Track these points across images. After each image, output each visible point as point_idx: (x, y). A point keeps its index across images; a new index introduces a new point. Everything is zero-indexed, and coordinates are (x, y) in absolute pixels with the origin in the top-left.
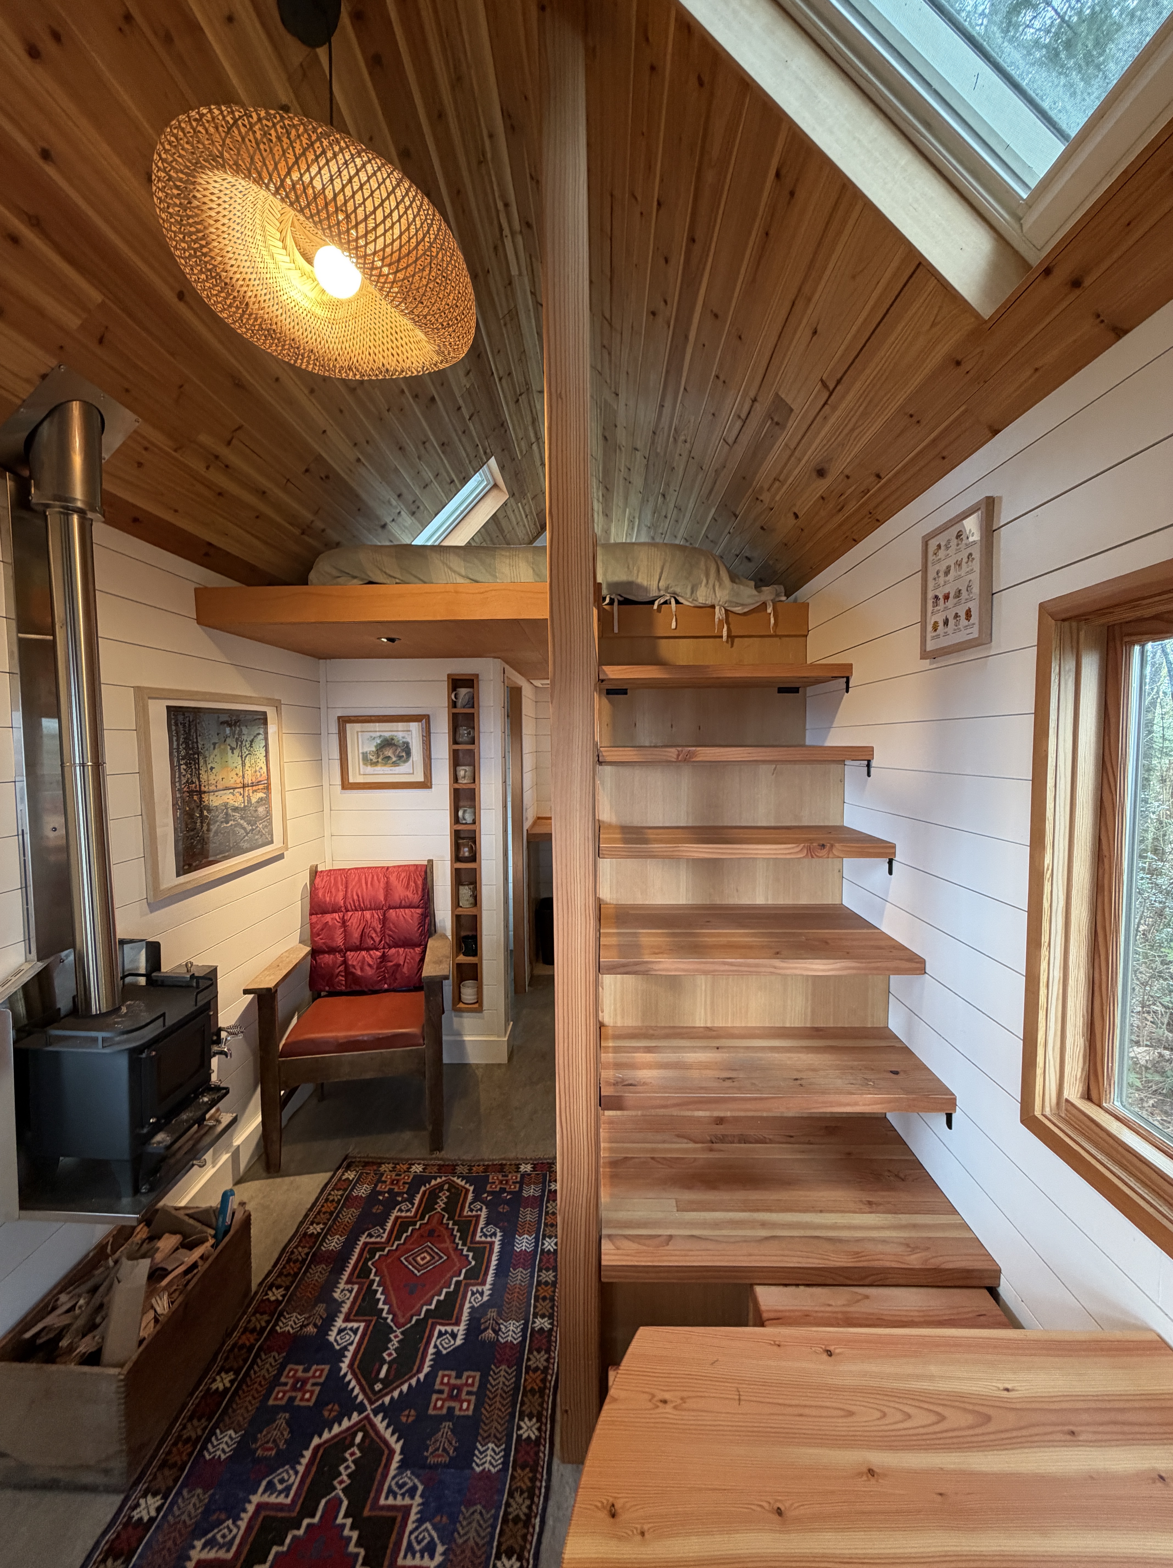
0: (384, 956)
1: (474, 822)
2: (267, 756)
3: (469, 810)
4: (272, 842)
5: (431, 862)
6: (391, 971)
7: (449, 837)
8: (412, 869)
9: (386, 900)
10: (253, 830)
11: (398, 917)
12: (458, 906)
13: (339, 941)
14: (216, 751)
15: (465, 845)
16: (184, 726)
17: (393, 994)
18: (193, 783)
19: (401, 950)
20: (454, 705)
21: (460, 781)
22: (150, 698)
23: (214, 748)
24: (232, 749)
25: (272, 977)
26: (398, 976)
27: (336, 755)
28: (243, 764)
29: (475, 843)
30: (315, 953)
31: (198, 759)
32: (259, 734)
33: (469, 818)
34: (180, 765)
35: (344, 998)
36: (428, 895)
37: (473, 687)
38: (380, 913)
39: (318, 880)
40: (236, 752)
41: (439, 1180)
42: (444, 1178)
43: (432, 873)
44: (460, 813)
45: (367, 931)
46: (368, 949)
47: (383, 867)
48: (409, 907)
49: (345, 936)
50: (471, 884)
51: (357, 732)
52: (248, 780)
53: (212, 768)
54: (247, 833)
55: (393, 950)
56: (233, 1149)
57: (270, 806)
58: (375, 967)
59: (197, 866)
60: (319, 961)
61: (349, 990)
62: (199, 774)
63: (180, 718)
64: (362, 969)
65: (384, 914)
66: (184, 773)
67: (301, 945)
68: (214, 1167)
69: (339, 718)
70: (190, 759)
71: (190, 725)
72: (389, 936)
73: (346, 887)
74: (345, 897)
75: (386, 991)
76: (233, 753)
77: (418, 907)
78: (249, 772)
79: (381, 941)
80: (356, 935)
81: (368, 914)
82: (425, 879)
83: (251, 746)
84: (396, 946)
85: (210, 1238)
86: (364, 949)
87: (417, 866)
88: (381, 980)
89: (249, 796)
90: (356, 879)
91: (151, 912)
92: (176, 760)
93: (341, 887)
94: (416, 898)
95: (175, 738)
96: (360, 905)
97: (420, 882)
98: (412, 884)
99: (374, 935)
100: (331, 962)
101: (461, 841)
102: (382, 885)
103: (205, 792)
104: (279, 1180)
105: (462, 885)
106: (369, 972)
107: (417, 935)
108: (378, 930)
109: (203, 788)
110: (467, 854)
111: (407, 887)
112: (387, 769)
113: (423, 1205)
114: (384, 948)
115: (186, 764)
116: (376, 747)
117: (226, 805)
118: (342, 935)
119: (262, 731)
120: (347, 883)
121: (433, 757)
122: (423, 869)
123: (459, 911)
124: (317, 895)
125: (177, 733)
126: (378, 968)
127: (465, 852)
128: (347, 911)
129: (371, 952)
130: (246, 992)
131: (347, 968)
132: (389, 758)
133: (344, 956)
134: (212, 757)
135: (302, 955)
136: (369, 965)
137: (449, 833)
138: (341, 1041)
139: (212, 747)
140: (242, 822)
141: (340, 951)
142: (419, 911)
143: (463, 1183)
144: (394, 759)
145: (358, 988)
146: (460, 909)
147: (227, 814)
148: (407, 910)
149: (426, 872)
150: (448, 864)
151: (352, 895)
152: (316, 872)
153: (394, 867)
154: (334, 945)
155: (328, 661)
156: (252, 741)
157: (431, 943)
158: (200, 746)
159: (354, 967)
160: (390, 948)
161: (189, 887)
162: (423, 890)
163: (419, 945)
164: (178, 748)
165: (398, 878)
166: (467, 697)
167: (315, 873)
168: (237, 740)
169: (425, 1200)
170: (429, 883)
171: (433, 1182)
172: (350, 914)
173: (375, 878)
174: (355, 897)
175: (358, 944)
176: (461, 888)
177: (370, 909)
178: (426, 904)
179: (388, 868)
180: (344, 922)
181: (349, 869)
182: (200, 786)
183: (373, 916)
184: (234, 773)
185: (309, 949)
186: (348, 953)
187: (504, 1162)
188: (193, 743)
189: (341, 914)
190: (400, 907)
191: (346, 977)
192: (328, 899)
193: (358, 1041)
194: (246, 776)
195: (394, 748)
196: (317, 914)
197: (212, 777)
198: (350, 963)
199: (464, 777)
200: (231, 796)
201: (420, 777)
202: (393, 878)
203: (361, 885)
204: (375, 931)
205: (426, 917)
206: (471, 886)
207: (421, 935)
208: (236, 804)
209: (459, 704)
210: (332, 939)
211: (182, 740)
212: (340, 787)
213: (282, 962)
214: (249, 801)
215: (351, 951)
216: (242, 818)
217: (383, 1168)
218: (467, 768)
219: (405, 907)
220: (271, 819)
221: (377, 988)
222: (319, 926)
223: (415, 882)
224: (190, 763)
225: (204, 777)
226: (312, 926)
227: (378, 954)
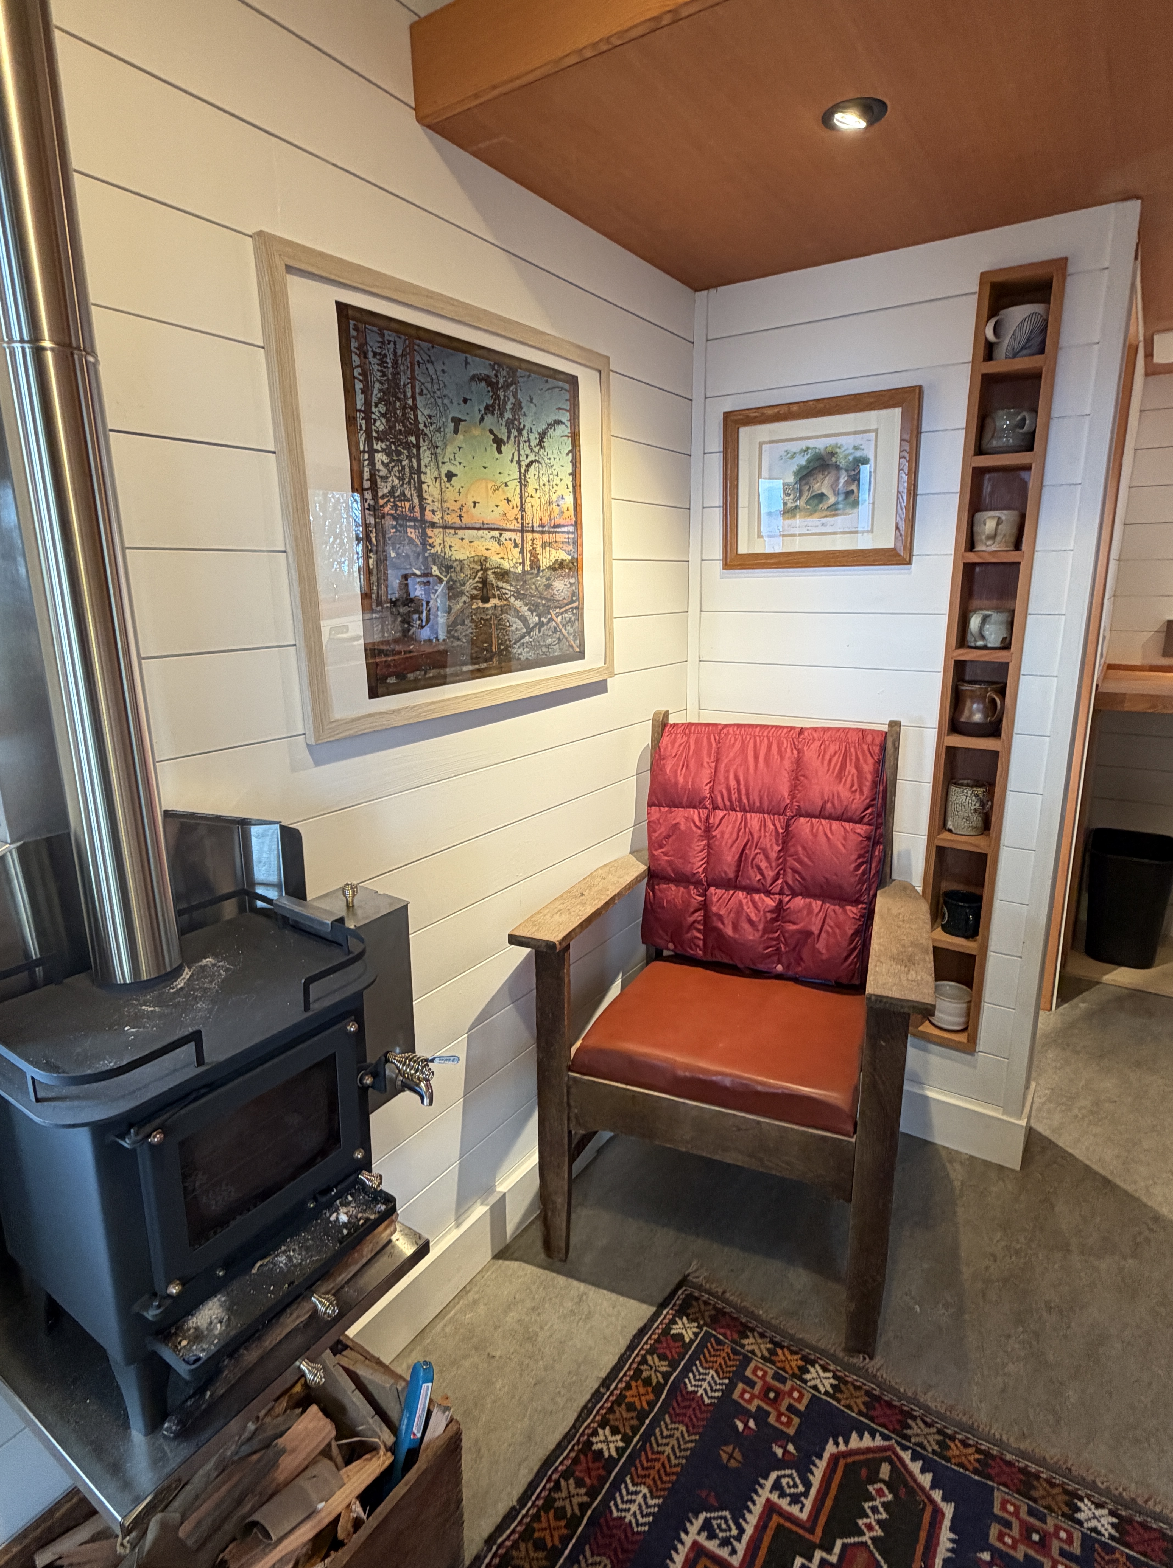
0: (779, 909)
1: (1006, 645)
2: (575, 474)
3: (995, 616)
4: (581, 655)
5: (895, 725)
6: (792, 942)
7: (940, 676)
8: (854, 738)
9: (793, 796)
10: (541, 624)
11: (815, 836)
12: (944, 827)
13: (697, 864)
14: (460, 437)
15: (974, 698)
16: (382, 363)
17: (792, 986)
18: (403, 497)
19: (816, 904)
20: (989, 351)
21: (980, 547)
22: (289, 269)
23: (456, 431)
24: (499, 443)
25: (564, 917)
26: (806, 954)
27: (716, 497)
28: (523, 483)
29: (1002, 692)
30: (653, 876)
31: (418, 447)
32: (559, 422)
33: (993, 635)
34: (372, 452)
35: (700, 970)
36: (884, 798)
37: (1046, 300)
38: (780, 821)
39: (666, 740)
40: (508, 449)
41: (867, 1442)
42: (879, 1442)
43: (896, 749)
44: (975, 622)
45: (751, 853)
46: (750, 890)
47: (792, 728)
48: (839, 818)
49: (709, 854)
50: (977, 784)
51: (761, 444)
52: (534, 515)
53: (450, 476)
54: (529, 631)
55: (799, 902)
56: (493, 1199)
57: (579, 584)
58: (761, 927)
59: (416, 680)
60: (658, 893)
61: (709, 959)
62: (421, 483)
63: (373, 341)
64: (735, 927)
65: (788, 826)
66: (384, 472)
67: (633, 859)
68: (458, 1226)
69: (727, 415)
70: (397, 442)
71: (395, 363)
72: (795, 871)
73: (717, 761)
74: (713, 780)
75: (779, 977)
76: (499, 451)
77: (860, 821)
78: (535, 502)
79: (776, 879)
80: (729, 857)
81: (754, 820)
82: (881, 762)
83: (541, 444)
84: (807, 893)
85: (382, 1451)
86: (743, 888)
87: (863, 731)
88: (769, 956)
89: (534, 554)
90: (738, 746)
91: (317, 763)
92: (362, 438)
93: (706, 759)
94: (857, 802)
95: (359, 386)
96: (740, 800)
97: (868, 768)
98: (851, 769)
99: (763, 865)
100: (678, 901)
101: (966, 687)
102: (787, 764)
103: (433, 525)
104: (561, 1280)
105: (956, 784)
106: (750, 935)
107: (853, 880)
108: (773, 855)
109: (429, 516)
110: (978, 717)
111: (840, 776)
112: (814, 523)
113: (829, 1503)
114: (781, 893)
115: (387, 452)
116: (796, 474)
117: (482, 563)
118: (704, 854)
119: (565, 417)
120: (718, 753)
121: (920, 491)
122: (878, 741)
123: (945, 839)
124: (662, 769)
125: (364, 374)
126: (765, 931)
127: (976, 714)
128: (715, 808)
129: (756, 897)
130: (514, 940)
131: (707, 917)
132: (821, 496)
133: (704, 895)
134: (449, 449)
135: (629, 878)
136: (750, 922)
137: (940, 667)
138: (680, 1073)
139: (451, 425)
140: (518, 604)
141: (697, 883)
142: (861, 829)
143: (926, 1480)
144: (832, 500)
145: (726, 960)
146: (946, 835)
147: (484, 582)
148: (835, 825)
149: (883, 748)
150: (931, 736)
151: (727, 778)
152: (664, 725)
153: (815, 729)
154: (687, 869)
155: (713, 291)
156: (542, 436)
157: (883, 902)
158: (421, 419)
159: (720, 918)
160: (794, 894)
161: (400, 721)
162: (875, 784)
163: (856, 902)
164: (367, 413)
165: (822, 753)
166: (1027, 328)
167: (661, 725)
168: (510, 424)
169: (835, 1485)
170: (888, 772)
171: (855, 1442)
172: (720, 814)
173: (774, 748)
174: (733, 783)
175: (731, 875)
176: (954, 789)
177: (761, 811)
178: (879, 816)
179: (802, 730)
180: (708, 829)
181: (726, 726)
182: (423, 509)
183: (763, 825)
184: (500, 496)
185: (643, 868)
186: (712, 889)
187: (1033, 1468)
188: (404, 408)
189: (704, 813)
190: (821, 815)
191: (705, 933)
192: (681, 780)
193: (714, 1084)
194: (528, 506)
195: (833, 472)
196: (660, 805)
197: (450, 494)
198: (714, 909)
199: (993, 537)
200: (494, 546)
201: (886, 541)
202: (811, 754)
203: (745, 760)
204: (767, 857)
205: (876, 843)
206: (980, 791)
207: (861, 882)
208: (506, 565)
209: (1002, 351)
210: (684, 857)
211: (376, 395)
212: (720, 564)
213: (590, 887)
214: (535, 564)
215: (717, 886)
216: (518, 596)
217: (750, 1343)
218: (1004, 515)
219: (830, 817)
220: (580, 609)
221: (761, 967)
222: (662, 830)
223: (858, 768)
224: (399, 453)
225: (431, 490)
226: (652, 827)
227: (770, 903)
